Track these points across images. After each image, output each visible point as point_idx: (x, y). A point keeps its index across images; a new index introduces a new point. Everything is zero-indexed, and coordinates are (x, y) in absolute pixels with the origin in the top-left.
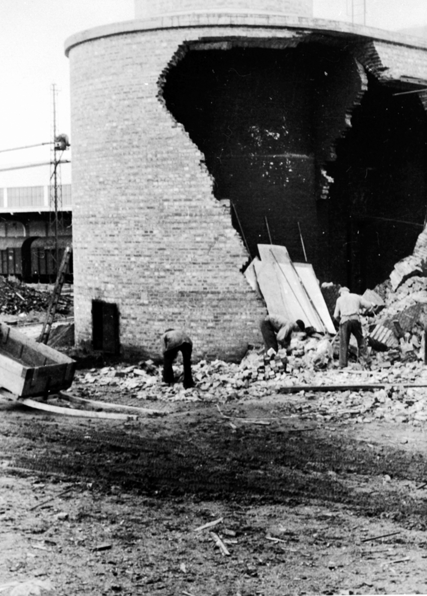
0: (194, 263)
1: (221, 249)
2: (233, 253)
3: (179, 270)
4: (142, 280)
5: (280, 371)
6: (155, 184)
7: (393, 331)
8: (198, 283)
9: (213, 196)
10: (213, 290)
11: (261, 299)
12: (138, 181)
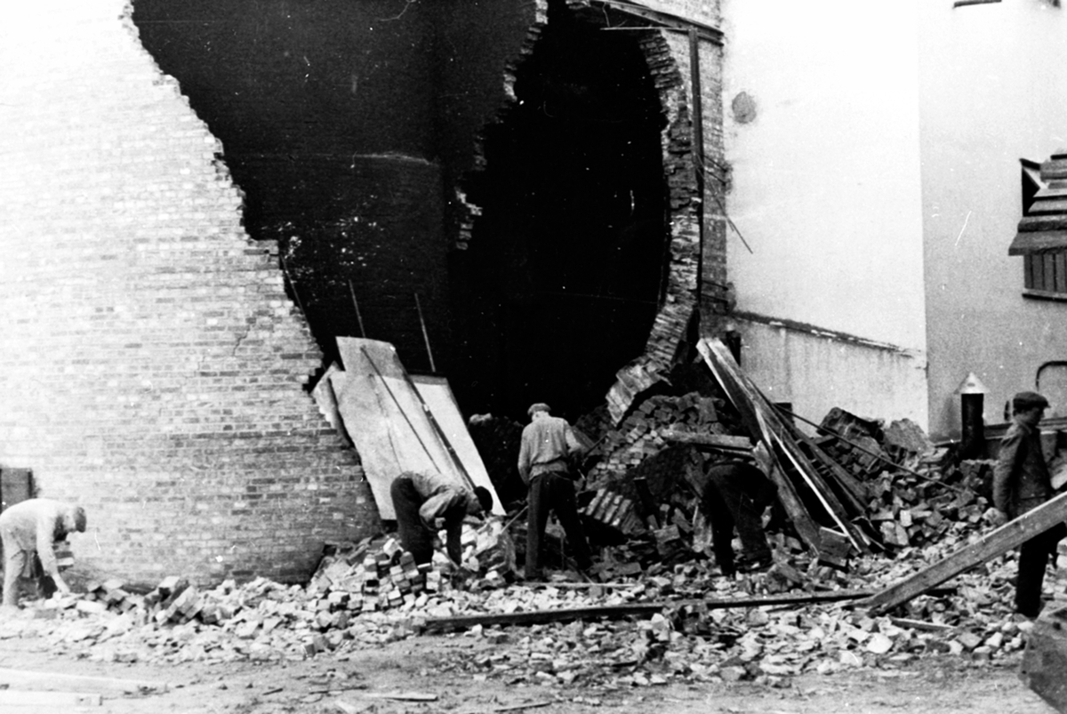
0: (203, 374)
1: (263, 341)
2: (288, 349)
3: (170, 391)
4: (91, 414)
5: (415, 588)
6: (119, 205)
7: (634, 500)
8: (212, 417)
9: (242, 229)
10: (245, 430)
11: (348, 446)
12: (80, 200)
